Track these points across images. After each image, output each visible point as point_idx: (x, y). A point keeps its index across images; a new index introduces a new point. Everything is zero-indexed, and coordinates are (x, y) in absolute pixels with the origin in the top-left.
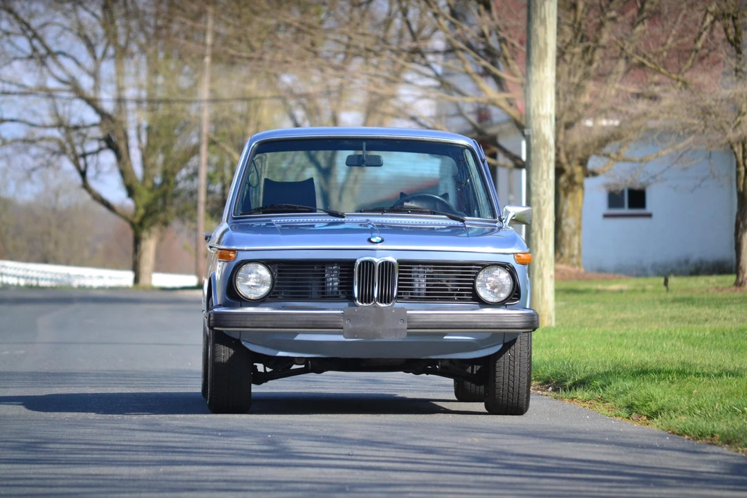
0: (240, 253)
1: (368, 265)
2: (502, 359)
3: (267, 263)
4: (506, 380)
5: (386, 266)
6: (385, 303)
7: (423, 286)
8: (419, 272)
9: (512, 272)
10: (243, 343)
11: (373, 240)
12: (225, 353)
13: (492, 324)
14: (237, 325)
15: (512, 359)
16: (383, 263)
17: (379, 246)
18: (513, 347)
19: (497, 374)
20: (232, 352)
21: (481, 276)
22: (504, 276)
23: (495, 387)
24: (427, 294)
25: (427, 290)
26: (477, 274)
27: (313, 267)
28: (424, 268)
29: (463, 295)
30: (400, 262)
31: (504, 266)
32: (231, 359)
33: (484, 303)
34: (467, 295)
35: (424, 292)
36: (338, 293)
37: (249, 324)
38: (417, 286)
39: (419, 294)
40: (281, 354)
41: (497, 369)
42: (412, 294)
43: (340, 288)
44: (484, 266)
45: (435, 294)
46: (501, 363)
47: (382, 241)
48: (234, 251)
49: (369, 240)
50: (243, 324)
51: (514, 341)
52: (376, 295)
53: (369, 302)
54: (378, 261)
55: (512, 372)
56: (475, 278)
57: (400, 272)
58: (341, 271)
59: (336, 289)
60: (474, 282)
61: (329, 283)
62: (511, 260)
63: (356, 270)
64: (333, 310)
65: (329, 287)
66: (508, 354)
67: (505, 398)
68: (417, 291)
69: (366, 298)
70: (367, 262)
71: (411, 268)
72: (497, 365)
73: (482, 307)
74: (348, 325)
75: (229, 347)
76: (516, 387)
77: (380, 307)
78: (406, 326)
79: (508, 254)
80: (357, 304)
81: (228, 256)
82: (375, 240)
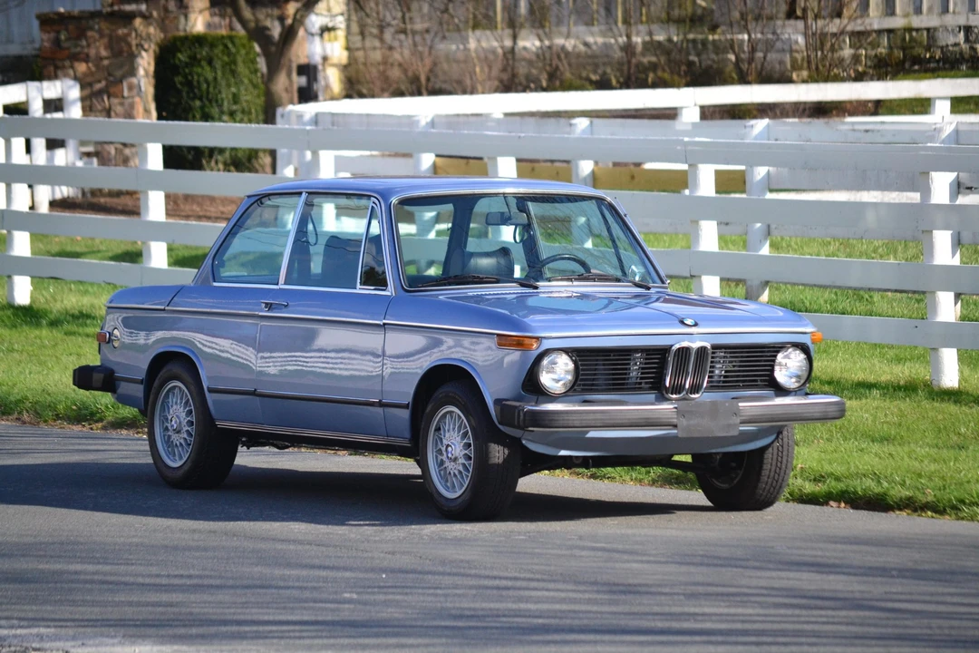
1: (684, 352)
2: (770, 449)
4: (772, 474)
6: (694, 393)
7: (722, 373)
8: (724, 357)
9: (808, 354)
10: (524, 442)
11: (685, 322)
16: (698, 349)
17: (694, 330)
19: (765, 467)
20: (506, 452)
21: (780, 357)
22: (800, 358)
23: (758, 480)
24: (724, 382)
25: (725, 377)
26: (775, 356)
27: (609, 356)
29: (756, 381)
31: (797, 346)
33: (781, 391)
34: (761, 381)
35: (721, 379)
36: (640, 383)
38: (717, 372)
39: (719, 382)
40: (563, 453)
41: (765, 461)
46: (768, 455)
47: (696, 325)
48: (537, 338)
49: (682, 322)
50: (571, 424)
52: (687, 386)
53: (679, 393)
54: (696, 345)
56: (774, 361)
57: (711, 358)
58: (646, 359)
60: (773, 366)
61: (633, 372)
62: (806, 340)
63: (670, 359)
65: (634, 377)
68: (717, 379)
69: (677, 389)
71: (717, 353)
72: (766, 456)
73: (779, 396)
74: (683, 422)
76: (780, 481)
77: (694, 399)
78: (739, 421)
79: (805, 333)
80: (666, 396)
81: (519, 344)
82: (689, 322)
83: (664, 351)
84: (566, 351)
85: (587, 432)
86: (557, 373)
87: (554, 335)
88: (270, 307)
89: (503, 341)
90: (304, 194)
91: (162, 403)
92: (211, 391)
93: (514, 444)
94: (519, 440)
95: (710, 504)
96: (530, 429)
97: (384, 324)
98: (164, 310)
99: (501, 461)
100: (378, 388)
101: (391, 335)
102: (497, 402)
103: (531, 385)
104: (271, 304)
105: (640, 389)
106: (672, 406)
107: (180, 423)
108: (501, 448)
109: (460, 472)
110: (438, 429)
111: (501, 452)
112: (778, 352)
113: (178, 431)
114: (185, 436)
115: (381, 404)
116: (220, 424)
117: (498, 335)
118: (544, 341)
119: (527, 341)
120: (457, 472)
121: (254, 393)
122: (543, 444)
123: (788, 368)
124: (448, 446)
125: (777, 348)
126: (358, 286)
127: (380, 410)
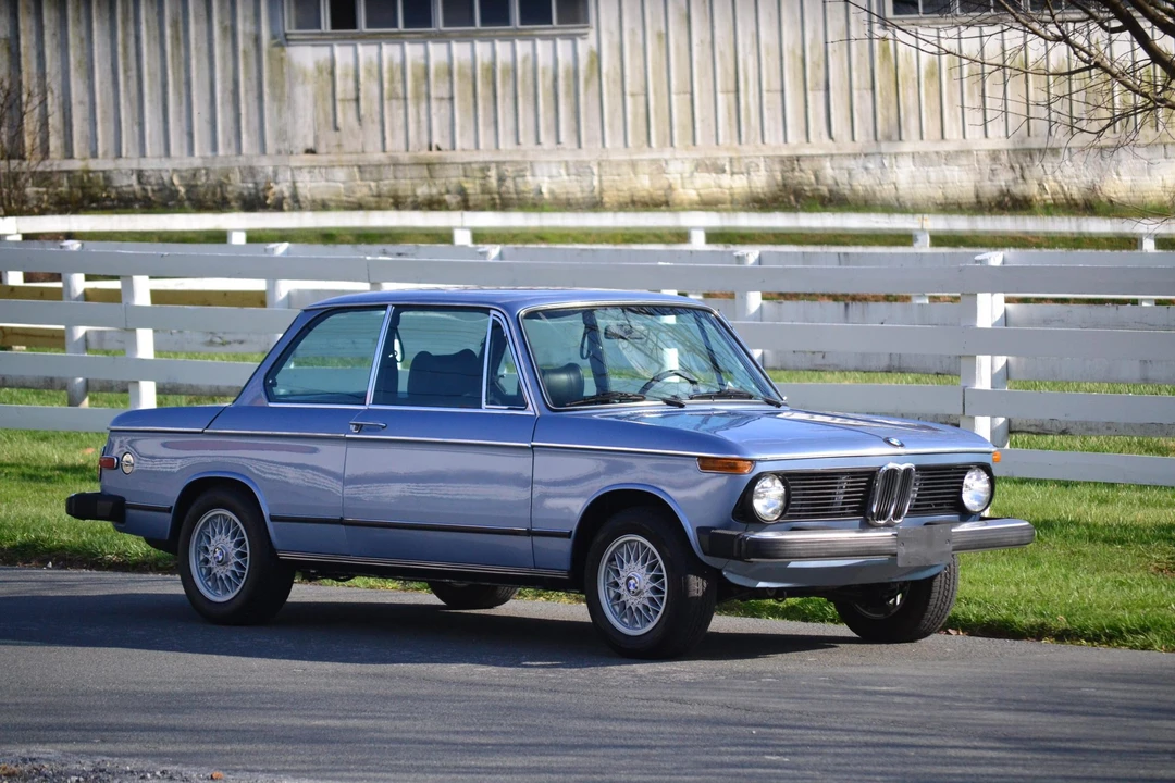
1: (892, 474)
5: (906, 474)
9: (990, 475)
10: (724, 574)
11: (892, 442)
16: (904, 471)
17: (900, 450)
20: (706, 584)
21: (968, 479)
22: (983, 479)
23: (925, 609)
24: (919, 506)
26: (963, 478)
28: (923, 475)
30: (918, 468)
32: (705, 593)
33: (966, 514)
36: (845, 509)
39: (916, 506)
40: (761, 584)
46: (936, 583)
47: (902, 445)
48: (753, 461)
49: (888, 442)
52: (892, 512)
53: (885, 519)
54: (900, 468)
56: (962, 483)
60: (961, 488)
63: (879, 480)
69: (883, 515)
70: (891, 470)
74: (902, 550)
77: (897, 524)
78: (951, 548)
79: (987, 453)
80: (871, 522)
81: (730, 467)
82: (895, 441)
83: (871, 474)
84: (777, 474)
85: (789, 563)
86: (769, 497)
87: (769, 456)
88: (360, 428)
89: (706, 464)
90: (390, 307)
91: (199, 534)
92: (273, 519)
93: (714, 577)
94: (719, 572)
95: (855, 635)
96: (752, 560)
97: (533, 446)
98: (203, 432)
99: (700, 594)
100: (525, 514)
101: (540, 458)
102: (701, 531)
103: (744, 511)
104: (362, 425)
105: (845, 515)
106: (890, 534)
107: (227, 554)
108: (700, 580)
109: (645, 607)
110: (612, 559)
111: (700, 585)
112: (966, 473)
113: (222, 563)
114: (234, 568)
115: (529, 533)
116: (283, 555)
117: (699, 457)
118: (759, 464)
119: (741, 464)
120: (640, 607)
121: (341, 522)
122: (744, 576)
123: (974, 489)
124: (630, 578)
125: (963, 470)
126: (484, 404)
127: (527, 540)
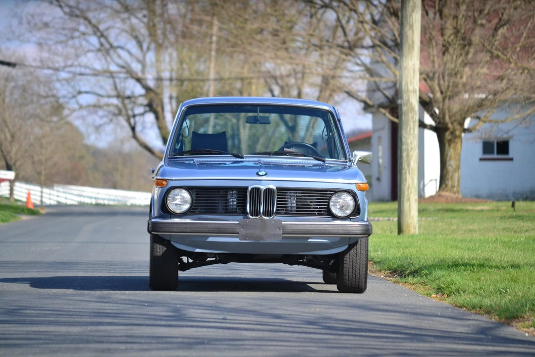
0: (170, 182)
1: (256, 191)
2: (348, 255)
3: (189, 189)
4: (351, 270)
5: (269, 191)
6: (268, 216)
7: (294, 205)
8: (291, 196)
9: (354, 196)
10: (172, 243)
11: (260, 173)
12: (160, 250)
13: (340, 231)
14: (168, 231)
15: (355, 255)
16: (266, 189)
17: (264, 178)
18: (355, 247)
19: (345, 265)
20: (165, 249)
21: (333, 198)
22: (349, 199)
23: (343, 274)
24: (297, 211)
25: (297, 208)
26: (331, 197)
27: (220, 192)
28: (295, 193)
29: (321, 211)
30: (278, 189)
31: (349, 192)
32: (164, 253)
33: (335, 217)
34: (324, 211)
35: (294, 209)
36: (236, 209)
37: (175, 230)
38: (290, 205)
39: (291, 211)
40: (198, 250)
41: (345, 262)
42: (286, 210)
43: (237, 206)
44: (335, 192)
45: (303, 211)
46: (348, 258)
47: (266, 174)
48: (166, 180)
49: (257, 174)
51: (356, 243)
52: (261, 211)
53: (257, 216)
54: (263, 188)
55: (354, 264)
56: (329, 200)
57: (278, 195)
58: (238, 194)
59: (235, 207)
60: (329, 203)
61: (230, 202)
62: (354, 188)
63: (248, 194)
64: (232, 221)
65: (230, 205)
66: (352, 252)
67: (350, 282)
68: (289, 209)
69: (256, 213)
70: (256, 188)
71: (286, 193)
72: (345, 259)
73: (334, 220)
74: (242, 231)
75: (163, 246)
76: (357, 274)
77: (265, 219)
78: (282, 232)
79: (352, 184)
80: (249, 217)
83: (246, 189)
85: (208, 237)
86: (180, 201)
94: (169, 242)
103: (165, 208)
108: (160, 246)
112: (333, 195)
122: (185, 244)
